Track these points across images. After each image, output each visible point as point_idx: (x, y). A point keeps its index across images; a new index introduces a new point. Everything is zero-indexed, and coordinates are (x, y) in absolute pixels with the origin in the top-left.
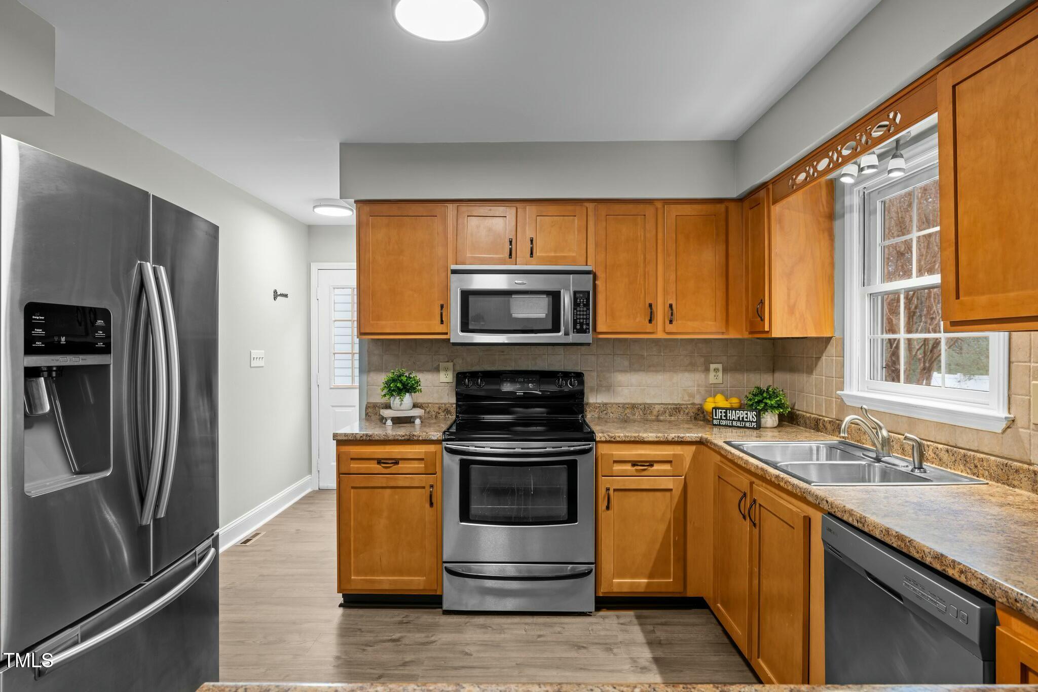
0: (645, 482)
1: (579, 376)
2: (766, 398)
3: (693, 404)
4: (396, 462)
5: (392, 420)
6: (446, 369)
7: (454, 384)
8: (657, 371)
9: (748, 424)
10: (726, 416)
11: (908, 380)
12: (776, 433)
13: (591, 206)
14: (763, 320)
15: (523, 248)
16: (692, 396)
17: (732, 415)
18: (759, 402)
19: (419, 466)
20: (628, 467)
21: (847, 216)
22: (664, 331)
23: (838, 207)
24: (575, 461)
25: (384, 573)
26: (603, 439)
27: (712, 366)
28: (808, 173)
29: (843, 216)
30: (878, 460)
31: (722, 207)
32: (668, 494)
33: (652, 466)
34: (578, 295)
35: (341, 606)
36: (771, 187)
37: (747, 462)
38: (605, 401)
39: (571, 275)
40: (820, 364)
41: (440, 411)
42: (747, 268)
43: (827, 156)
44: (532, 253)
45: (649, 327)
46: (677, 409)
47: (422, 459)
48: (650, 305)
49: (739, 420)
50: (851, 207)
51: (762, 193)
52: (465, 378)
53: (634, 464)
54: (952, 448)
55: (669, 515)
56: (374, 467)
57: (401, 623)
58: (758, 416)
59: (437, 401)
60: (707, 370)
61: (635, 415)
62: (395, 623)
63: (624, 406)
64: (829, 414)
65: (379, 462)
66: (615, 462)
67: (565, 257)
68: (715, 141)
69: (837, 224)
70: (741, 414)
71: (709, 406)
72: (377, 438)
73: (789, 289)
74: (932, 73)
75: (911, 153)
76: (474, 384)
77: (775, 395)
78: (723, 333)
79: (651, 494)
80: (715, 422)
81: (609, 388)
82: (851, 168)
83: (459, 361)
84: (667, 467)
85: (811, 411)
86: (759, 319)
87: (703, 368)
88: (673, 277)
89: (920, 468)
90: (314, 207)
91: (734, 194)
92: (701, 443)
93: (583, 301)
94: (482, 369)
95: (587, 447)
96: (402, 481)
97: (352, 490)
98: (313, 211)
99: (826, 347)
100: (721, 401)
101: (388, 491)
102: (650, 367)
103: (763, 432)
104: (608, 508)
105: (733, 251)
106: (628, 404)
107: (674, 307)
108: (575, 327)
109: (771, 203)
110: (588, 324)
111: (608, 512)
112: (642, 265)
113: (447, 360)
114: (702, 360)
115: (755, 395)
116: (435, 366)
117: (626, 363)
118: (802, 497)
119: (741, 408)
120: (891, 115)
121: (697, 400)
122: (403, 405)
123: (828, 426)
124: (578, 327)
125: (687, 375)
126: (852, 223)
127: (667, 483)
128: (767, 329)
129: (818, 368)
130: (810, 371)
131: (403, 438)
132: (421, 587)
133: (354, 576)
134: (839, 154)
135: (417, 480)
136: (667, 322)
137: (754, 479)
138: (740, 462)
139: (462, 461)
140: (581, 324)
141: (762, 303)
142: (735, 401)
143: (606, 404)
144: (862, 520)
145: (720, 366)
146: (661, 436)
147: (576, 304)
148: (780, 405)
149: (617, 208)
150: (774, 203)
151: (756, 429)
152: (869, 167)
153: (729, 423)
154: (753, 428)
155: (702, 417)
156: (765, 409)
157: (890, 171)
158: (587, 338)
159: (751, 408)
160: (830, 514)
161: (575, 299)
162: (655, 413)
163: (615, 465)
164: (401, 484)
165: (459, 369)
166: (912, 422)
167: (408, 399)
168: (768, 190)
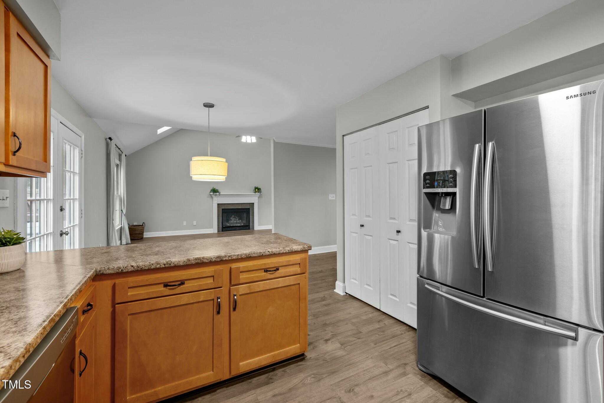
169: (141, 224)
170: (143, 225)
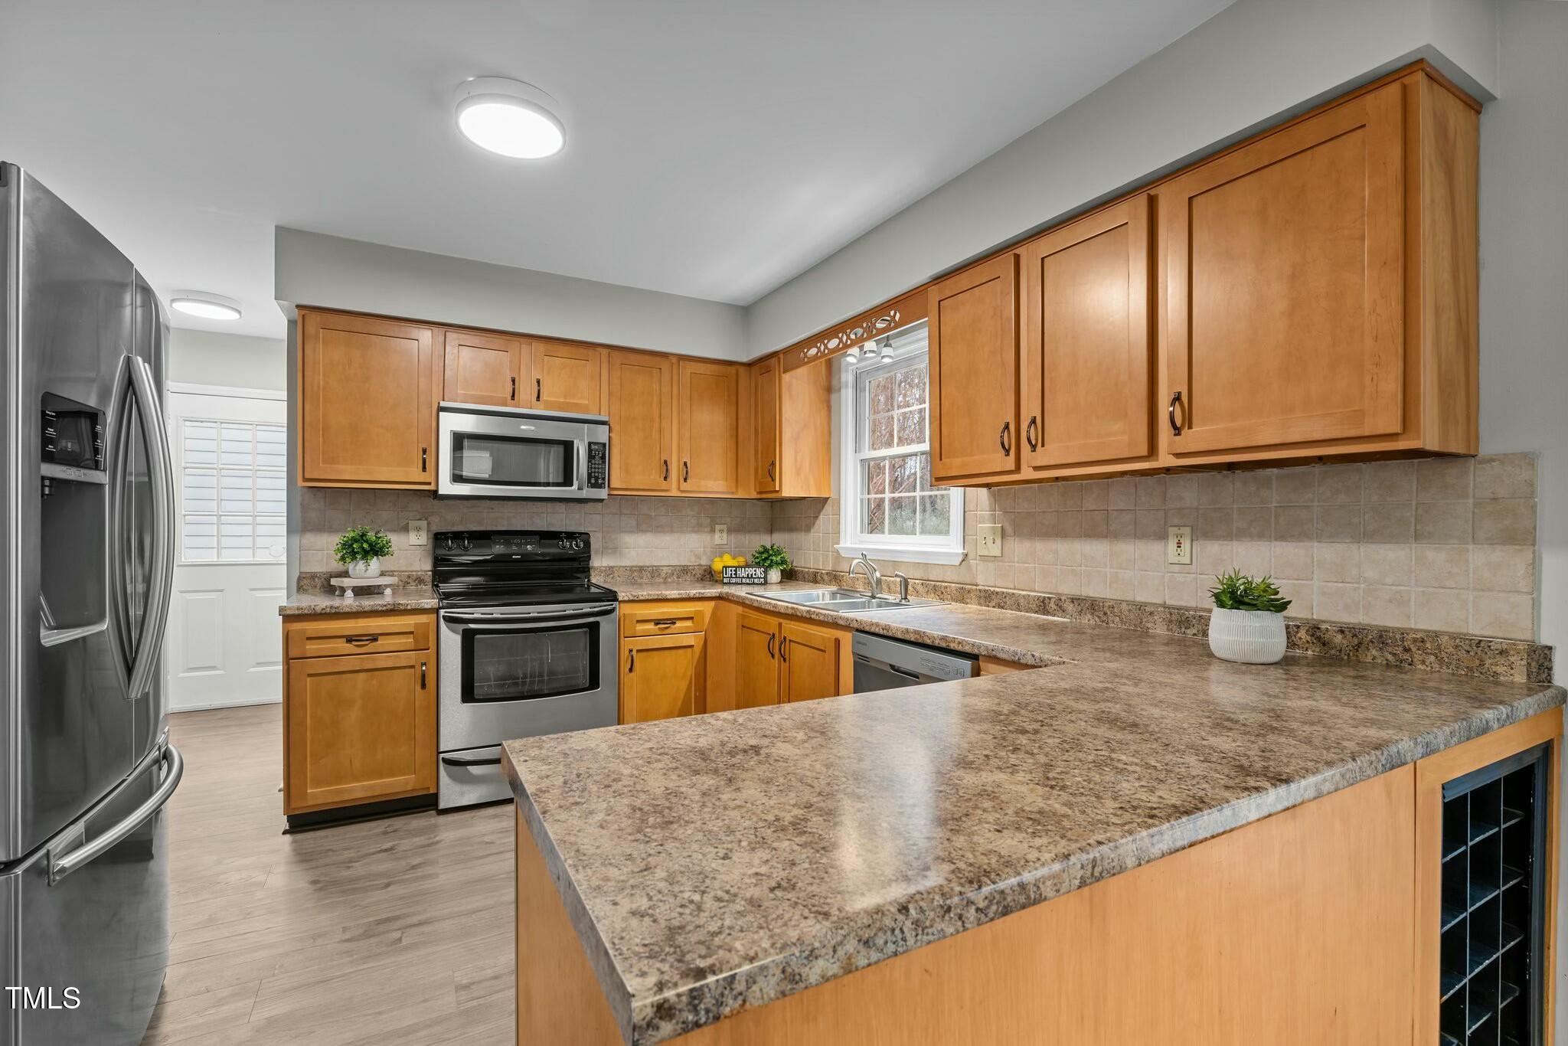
0: (668, 641)
1: (585, 537)
2: (771, 555)
3: (700, 565)
4: (374, 638)
5: (353, 591)
6: (418, 529)
7: (430, 547)
8: (664, 532)
9: (756, 581)
10: (736, 574)
11: (890, 532)
12: (779, 587)
13: (605, 352)
14: (773, 480)
15: (526, 391)
16: (698, 557)
17: (742, 573)
18: (766, 559)
19: (409, 640)
20: (651, 626)
21: (843, 391)
22: (679, 489)
23: (834, 382)
24: (597, 624)
25: (356, 779)
26: (626, 599)
27: (718, 527)
28: (819, 349)
29: (839, 390)
30: (873, 597)
31: (732, 370)
32: (690, 650)
33: (674, 623)
34: (593, 447)
35: (285, 833)
36: (781, 356)
37: (775, 606)
38: (612, 564)
39: (586, 425)
40: (818, 522)
41: (410, 581)
42: (756, 430)
43: (838, 337)
44: (513, 396)
45: (664, 485)
46: (685, 570)
47: (412, 633)
48: (666, 462)
49: (748, 577)
50: (847, 382)
51: (774, 360)
52: (447, 539)
53: (657, 622)
54: (925, 581)
55: (691, 672)
56: (343, 646)
57: (385, 833)
58: (765, 572)
59: (404, 569)
60: (713, 531)
61: (642, 578)
62: (377, 835)
63: (631, 569)
64: (826, 566)
65: (350, 639)
66: (638, 621)
67: (576, 404)
68: (723, 303)
69: (834, 396)
70: (751, 571)
71: (718, 566)
72: (348, 610)
73: (796, 452)
74: (923, 288)
75: (899, 344)
76: (459, 547)
77: (778, 553)
78: (733, 493)
79: (673, 652)
80: (725, 580)
81: (613, 550)
82: (855, 350)
83: (435, 519)
84: (689, 623)
85: (808, 566)
86: (770, 479)
87: (709, 529)
88: (687, 434)
89: (906, 598)
90: (173, 301)
91: (745, 359)
92: (720, 598)
93: (598, 454)
94: (466, 530)
95: (609, 608)
96: (382, 661)
97: (308, 679)
98: (171, 306)
99: (823, 507)
100: (728, 560)
101: (362, 675)
102: (657, 527)
103: (769, 586)
104: (631, 670)
105: (742, 414)
106: (636, 567)
107: (688, 465)
108: (589, 481)
109: (782, 370)
110: (604, 479)
111: (631, 674)
112: (657, 420)
113: (418, 517)
114: (709, 520)
115: (762, 553)
116: (402, 525)
117: (634, 523)
118: (834, 624)
119: (747, 566)
120: (892, 313)
121: (704, 562)
122: (366, 572)
123: (826, 577)
124: (593, 481)
125: (694, 536)
126: (847, 396)
127: (689, 639)
128: (777, 489)
129: (816, 526)
130: (808, 529)
131: (385, 608)
132: (409, 788)
133: (312, 788)
134: (848, 337)
135: (405, 659)
136: (682, 480)
137: (781, 620)
138: (768, 607)
139: (465, 631)
140: (597, 478)
141: (773, 464)
142: (741, 560)
143: (612, 567)
144: (887, 628)
145: (724, 527)
146: (683, 593)
147: (591, 457)
148: (783, 562)
149: (633, 357)
150: (784, 372)
151: (764, 584)
152: (871, 351)
153: (739, 581)
154: (761, 584)
155: (709, 576)
156: (770, 566)
157: (883, 357)
158: (603, 493)
159: (758, 565)
160: (858, 630)
161: (590, 450)
162: (663, 575)
163: (638, 625)
164: (381, 665)
165: (435, 529)
166: (896, 564)
167: (375, 564)
168: (779, 358)
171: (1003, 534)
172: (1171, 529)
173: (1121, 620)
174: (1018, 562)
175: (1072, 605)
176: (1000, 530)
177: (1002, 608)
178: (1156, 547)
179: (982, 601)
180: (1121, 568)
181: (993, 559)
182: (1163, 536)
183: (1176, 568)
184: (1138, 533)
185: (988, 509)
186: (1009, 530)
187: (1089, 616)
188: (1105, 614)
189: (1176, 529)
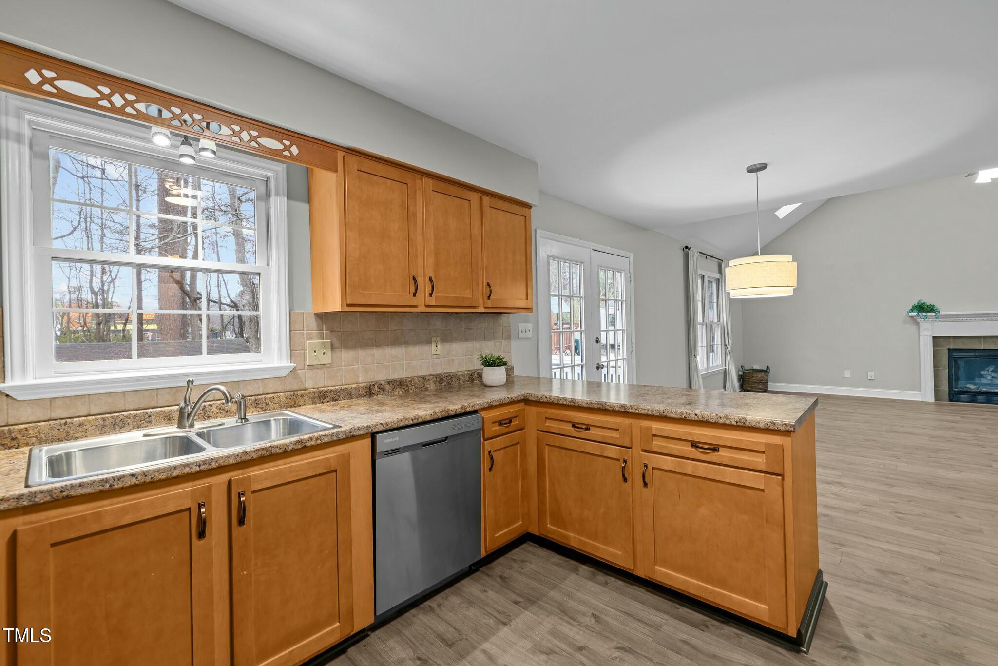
169: (765, 369)
170: (767, 369)
171: (333, 347)
172: (433, 338)
173: (415, 387)
174: (344, 366)
175: (388, 386)
176: (330, 344)
177: (337, 400)
178: (426, 348)
179: (316, 400)
180: (411, 360)
181: (322, 366)
182: (429, 342)
183: (435, 357)
184: (420, 342)
185: (315, 328)
186: (336, 343)
187: (399, 389)
188: (407, 386)
189: (435, 338)
